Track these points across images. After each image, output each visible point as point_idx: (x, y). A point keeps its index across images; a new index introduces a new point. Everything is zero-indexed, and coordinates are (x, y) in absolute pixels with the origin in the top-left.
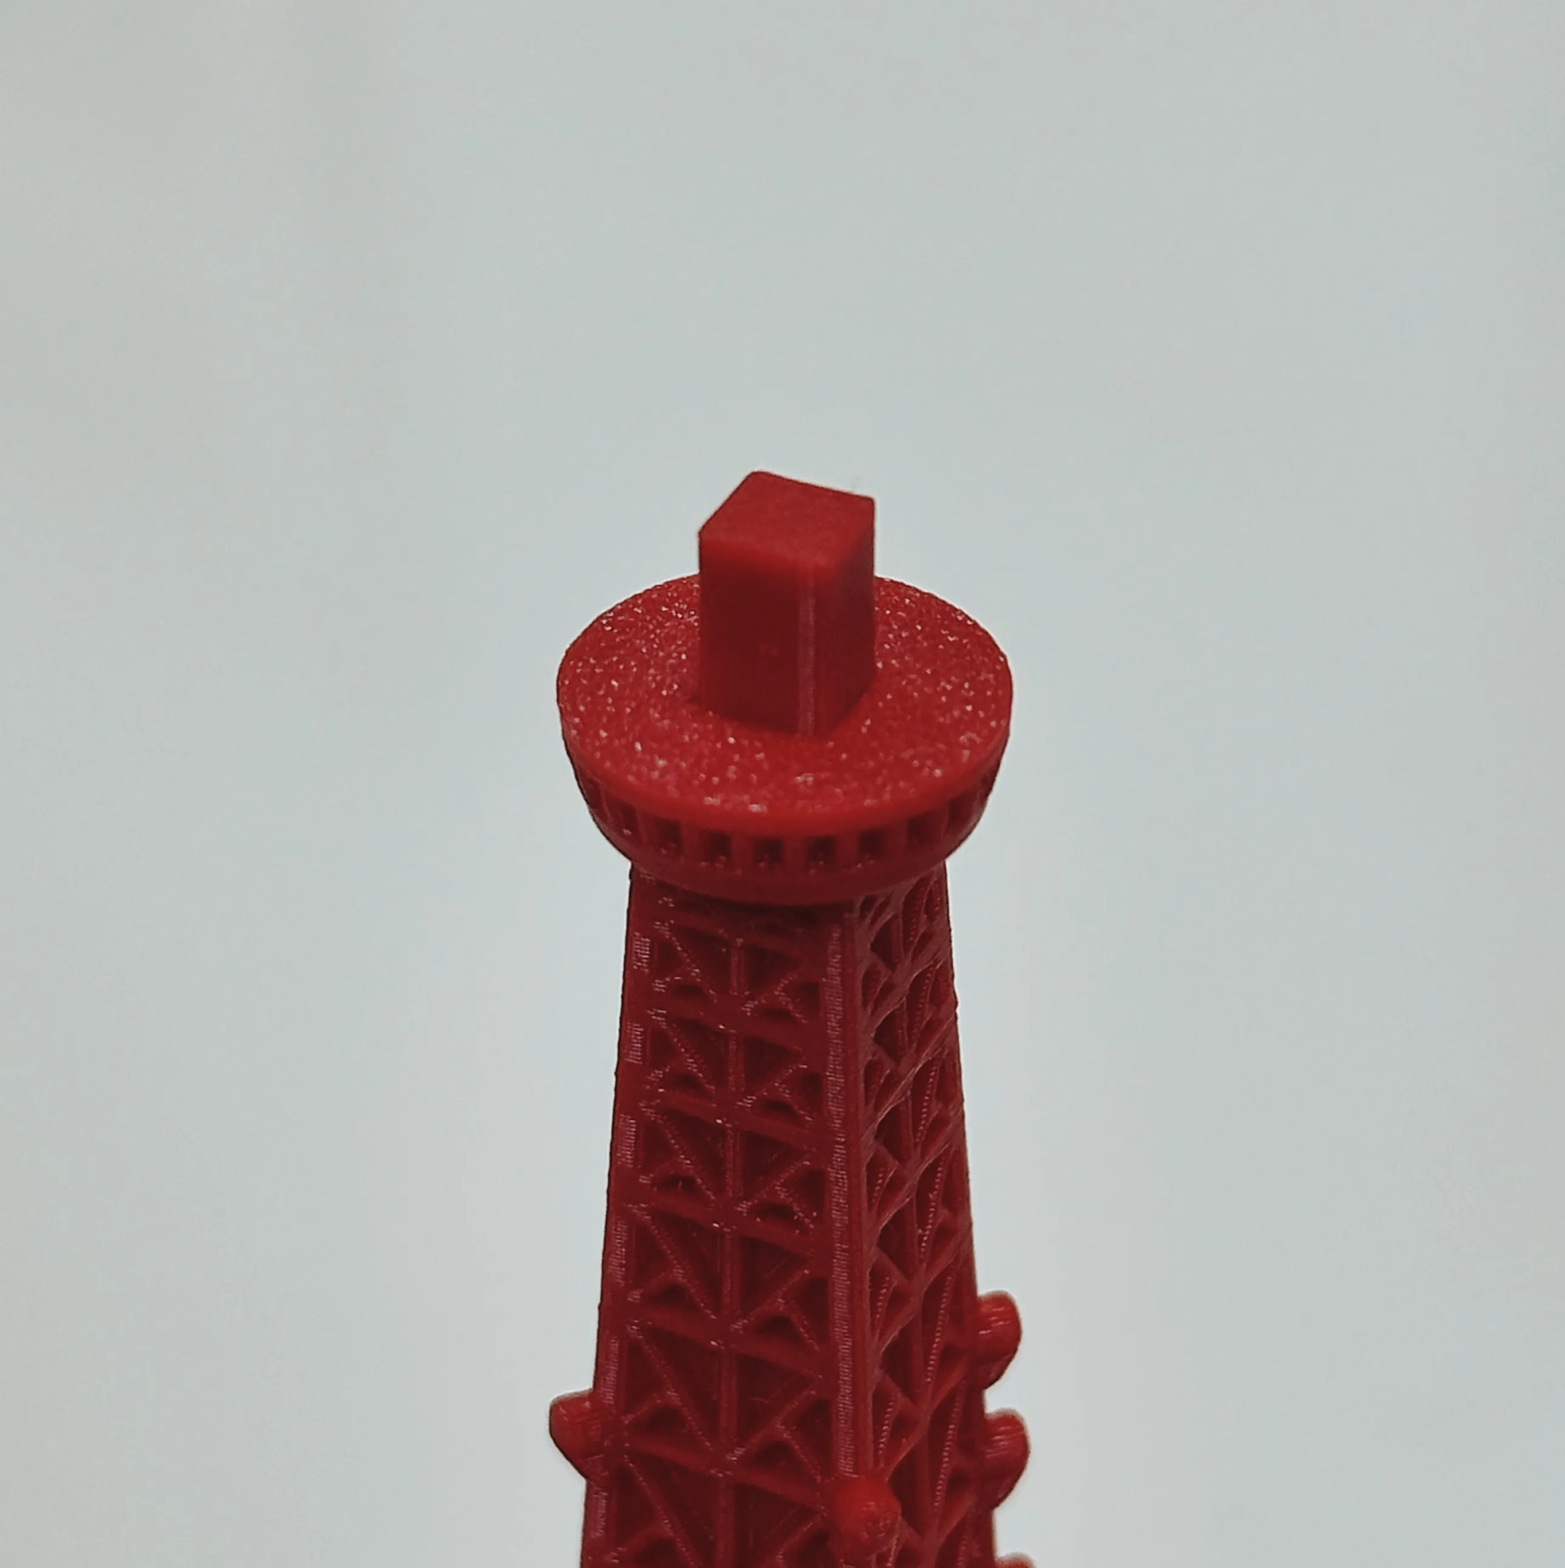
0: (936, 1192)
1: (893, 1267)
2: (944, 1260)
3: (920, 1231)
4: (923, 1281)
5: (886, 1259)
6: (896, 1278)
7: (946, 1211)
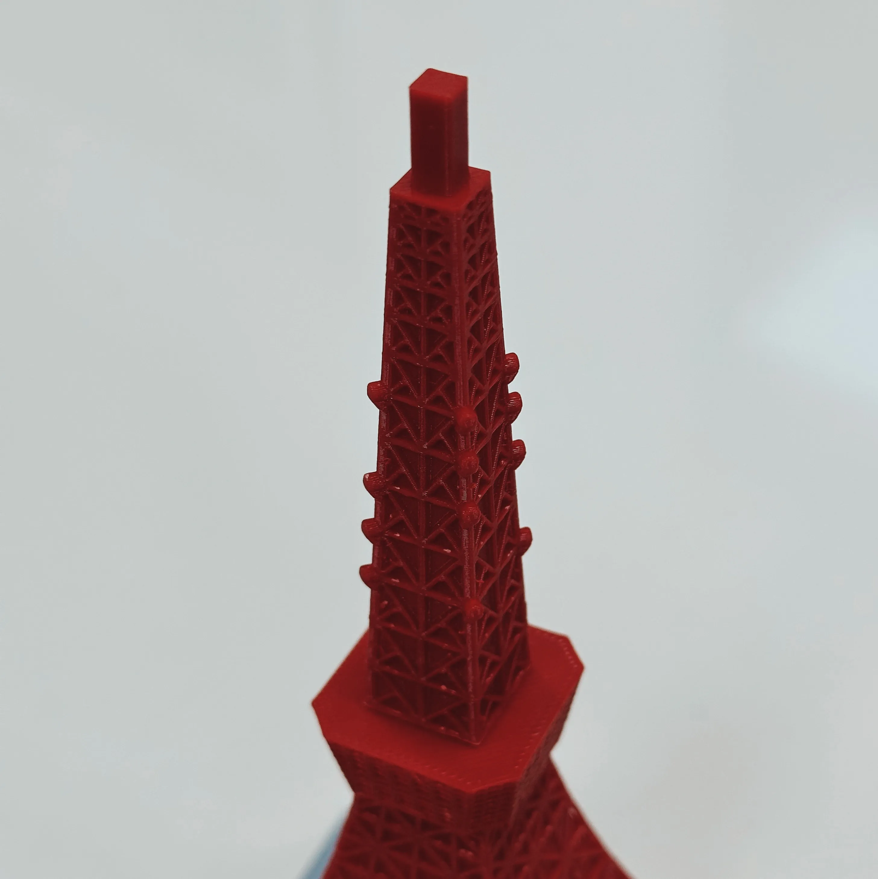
0: (490, 317)
1: (476, 340)
2: (493, 340)
3: (485, 329)
4: (486, 345)
5: (473, 336)
6: (476, 344)
7: (494, 323)
